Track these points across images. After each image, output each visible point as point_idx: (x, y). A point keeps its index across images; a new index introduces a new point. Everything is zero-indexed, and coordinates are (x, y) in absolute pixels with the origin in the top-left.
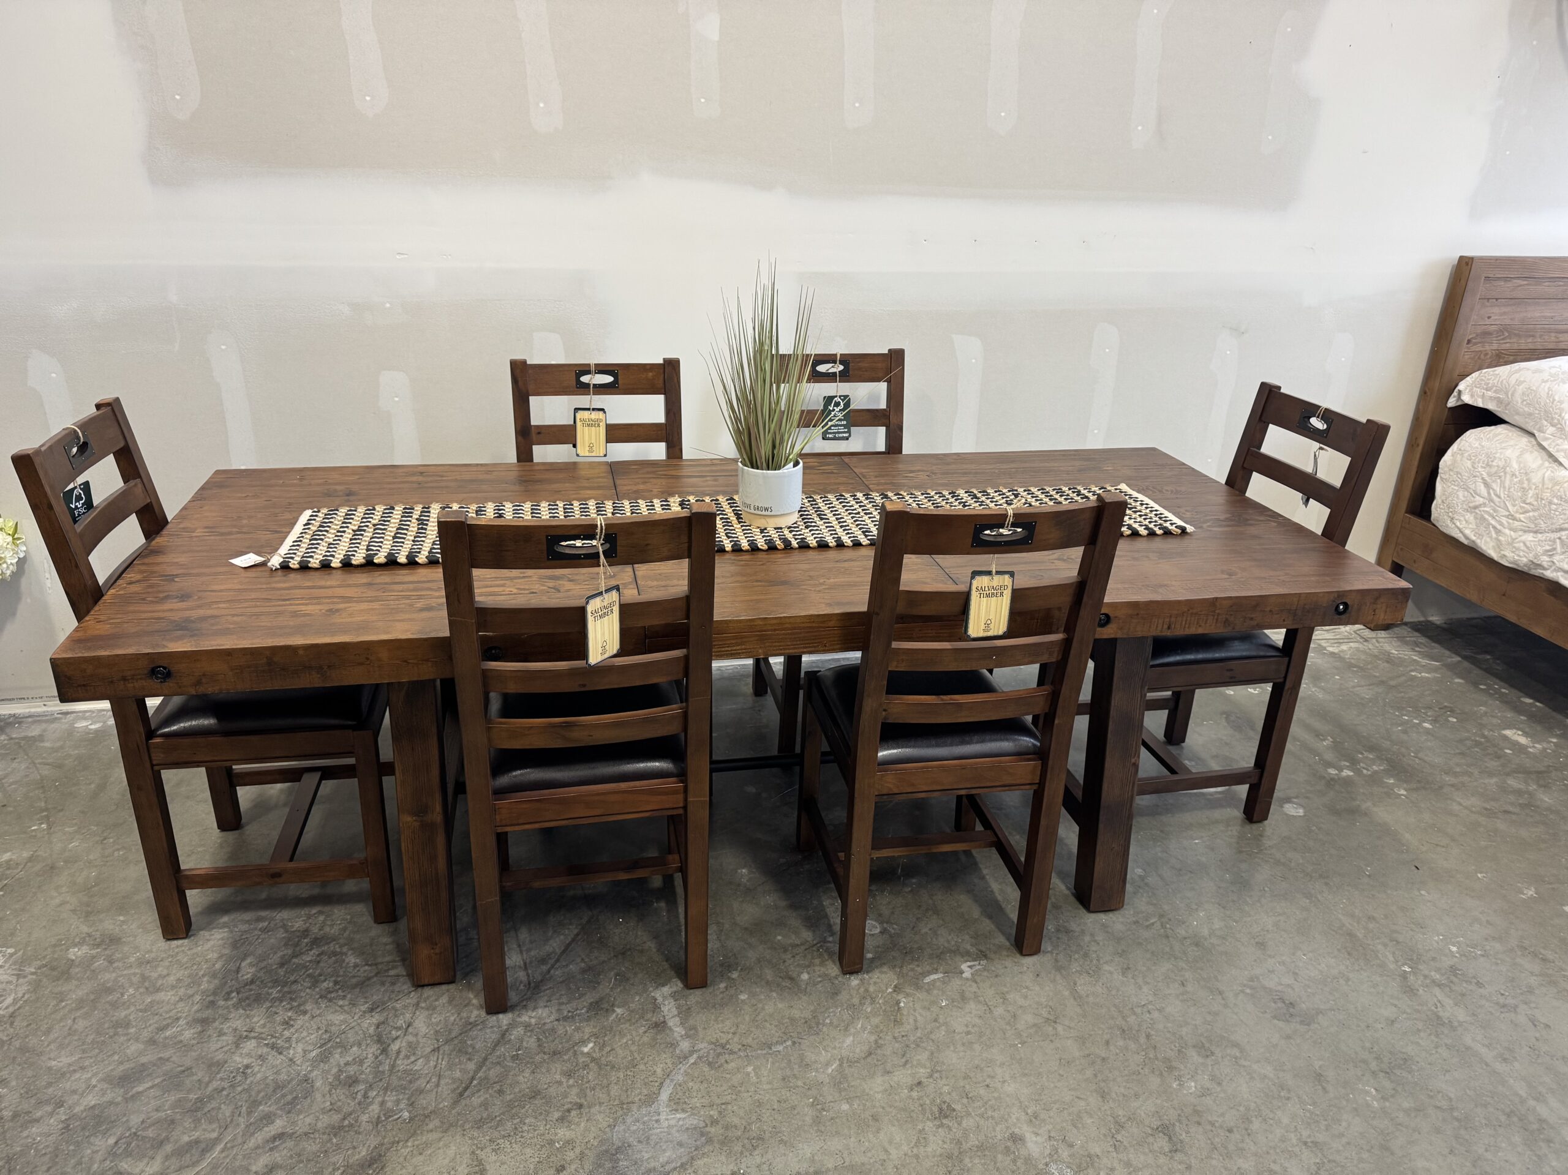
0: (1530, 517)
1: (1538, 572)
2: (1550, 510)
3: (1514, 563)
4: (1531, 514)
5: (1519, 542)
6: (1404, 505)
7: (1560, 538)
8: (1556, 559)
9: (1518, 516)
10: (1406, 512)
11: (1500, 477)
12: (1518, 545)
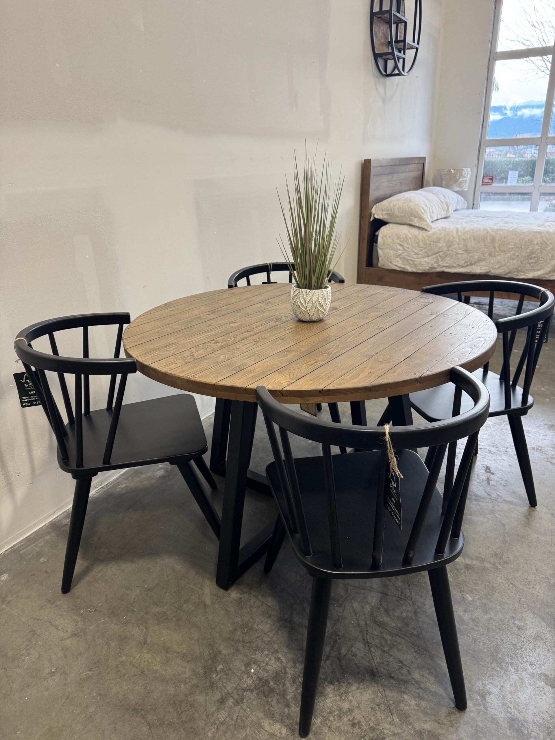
0: (424, 252)
1: (434, 270)
2: (431, 247)
3: (424, 270)
4: (424, 251)
6: (364, 264)
7: (439, 256)
8: (440, 263)
9: (419, 253)
10: (367, 266)
11: (406, 241)
12: (423, 263)
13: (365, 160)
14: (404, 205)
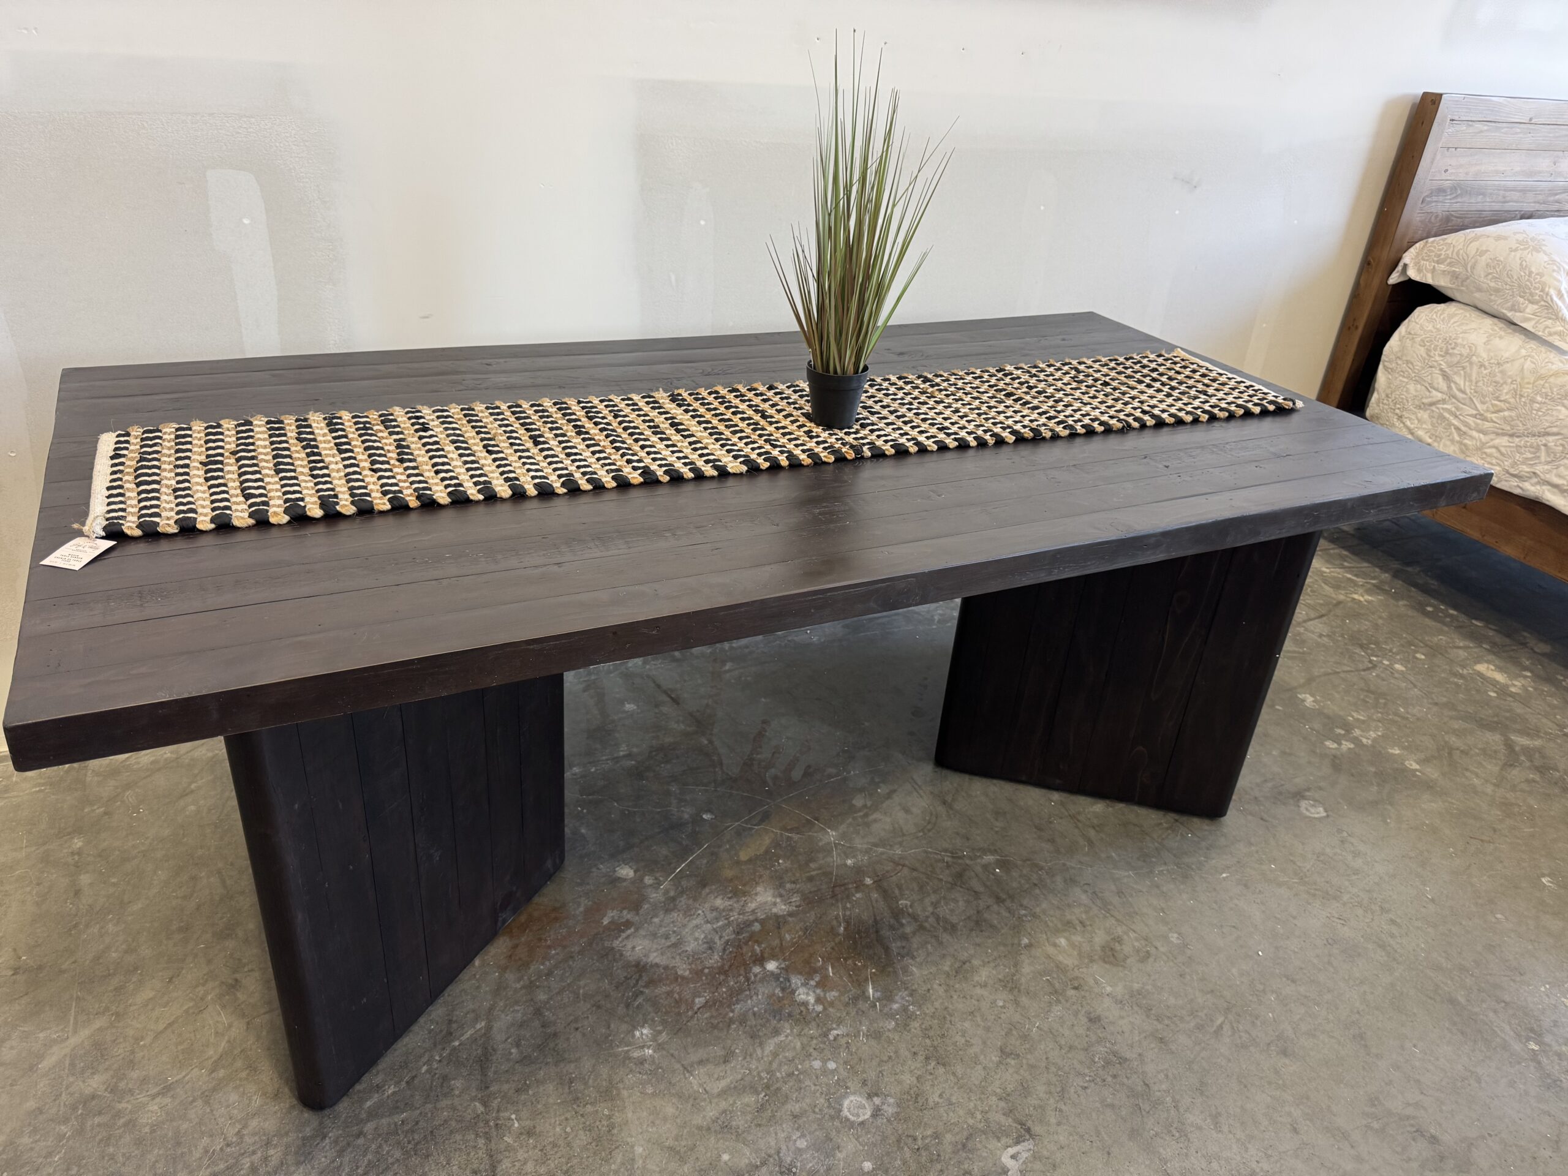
0: (1505, 418)
2: (1531, 410)
4: (1506, 413)
5: (1490, 447)
7: (1545, 445)
8: (1539, 470)
9: (1489, 415)
11: (1464, 368)
12: (1488, 451)
13: (1425, 94)
14: (1513, 253)
